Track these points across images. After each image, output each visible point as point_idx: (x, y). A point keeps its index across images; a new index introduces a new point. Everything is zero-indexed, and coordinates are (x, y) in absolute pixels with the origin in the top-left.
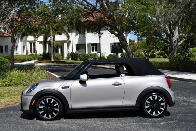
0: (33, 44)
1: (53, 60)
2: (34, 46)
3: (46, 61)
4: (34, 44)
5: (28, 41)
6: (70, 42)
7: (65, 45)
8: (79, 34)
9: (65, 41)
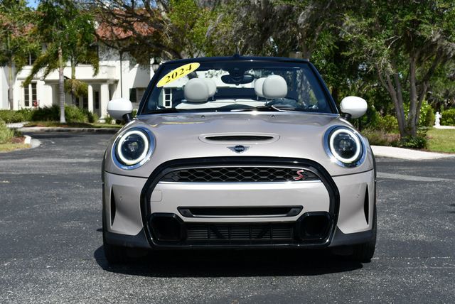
0: (30, 86)
1: (63, 120)
2: (34, 92)
3: (47, 123)
4: (34, 85)
5: (21, 79)
6: (116, 82)
7: (104, 89)
8: (138, 65)
9: (104, 81)
